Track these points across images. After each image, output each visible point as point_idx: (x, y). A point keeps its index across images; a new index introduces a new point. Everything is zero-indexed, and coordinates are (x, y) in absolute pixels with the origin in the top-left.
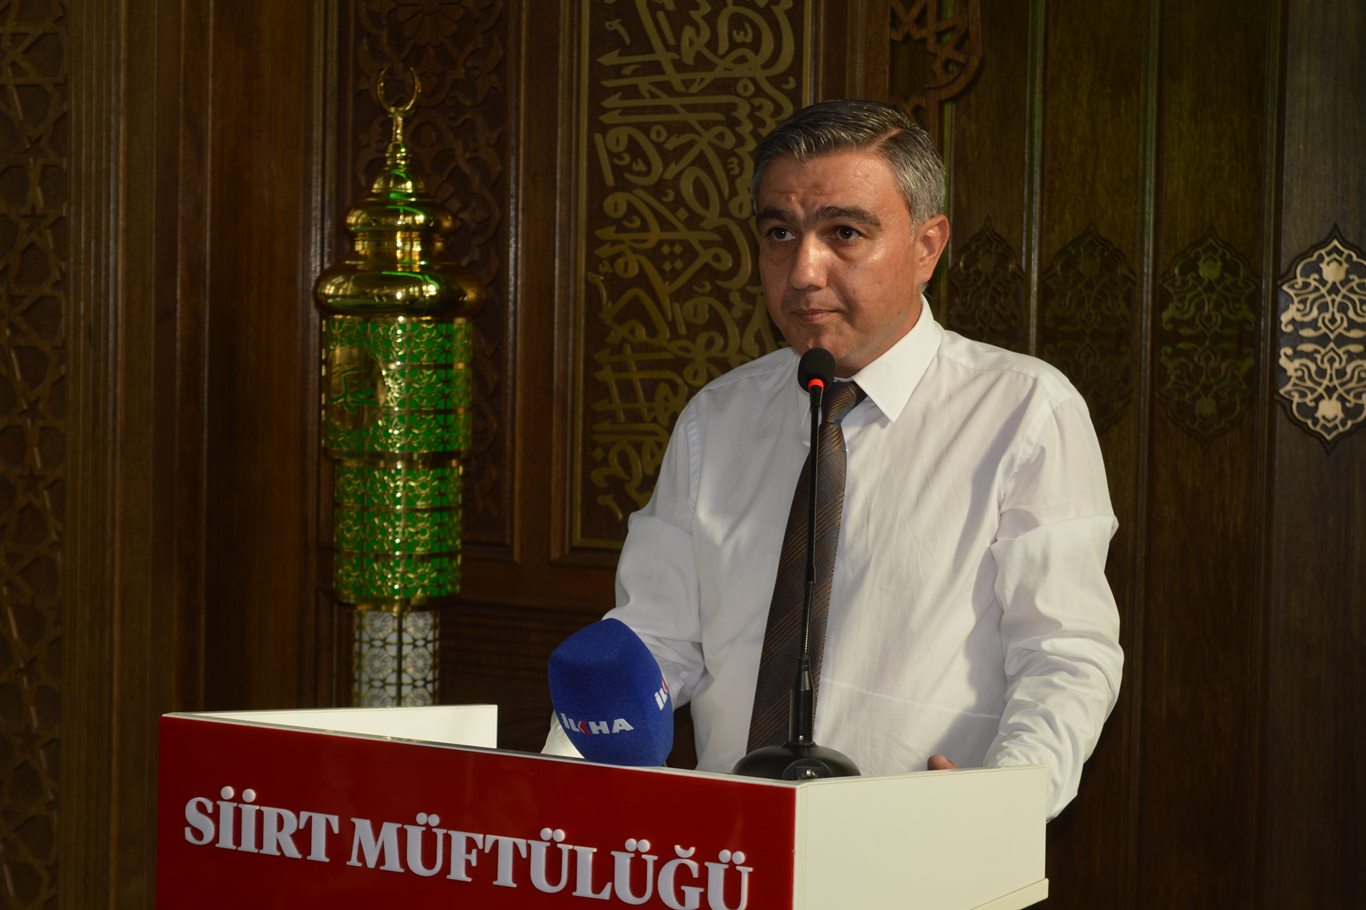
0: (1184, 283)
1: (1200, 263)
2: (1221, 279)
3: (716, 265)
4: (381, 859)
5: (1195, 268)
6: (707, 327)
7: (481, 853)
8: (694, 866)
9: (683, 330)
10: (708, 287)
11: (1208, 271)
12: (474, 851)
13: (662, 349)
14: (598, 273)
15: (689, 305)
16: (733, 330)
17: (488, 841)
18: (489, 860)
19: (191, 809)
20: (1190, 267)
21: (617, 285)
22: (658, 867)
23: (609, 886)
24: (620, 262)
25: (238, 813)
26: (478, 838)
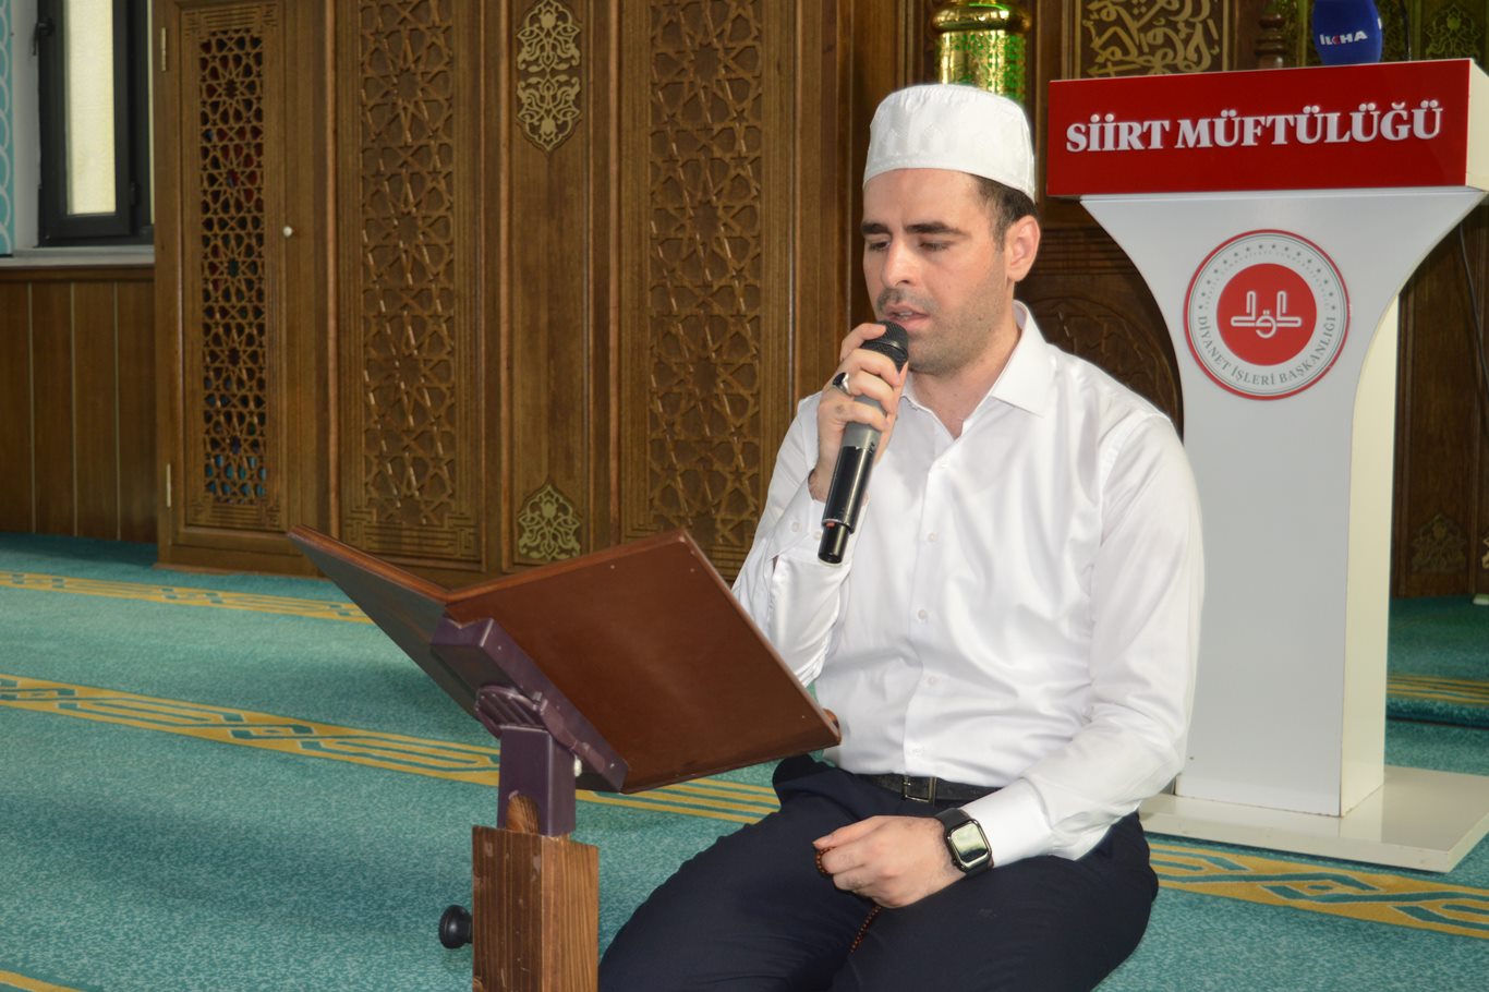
0: (1439, 31)
1: (1448, 19)
2: (1460, 29)
3: (1168, 7)
4: (1198, 141)
5: (1445, 23)
6: (1163, 46)
7: (1264, 128)
8: (1405, 114)
9: (1146, 49)
10: (1163, 21)
11: (1453, 24)
12: (1259, 128)
13: (1133, 63)
14: (1089, 19)
15: (1150, 34)
16: (1179, 46)
17: (1266, 120)
18: (1269, 132)
19: (1071, 133)
20: (1442, 21)
21: (1102, 26)
22: (1381, 118)
23: (1348, 133)
24: (1104, 12)
25: (1102, 130)
26: (1262, 119)
